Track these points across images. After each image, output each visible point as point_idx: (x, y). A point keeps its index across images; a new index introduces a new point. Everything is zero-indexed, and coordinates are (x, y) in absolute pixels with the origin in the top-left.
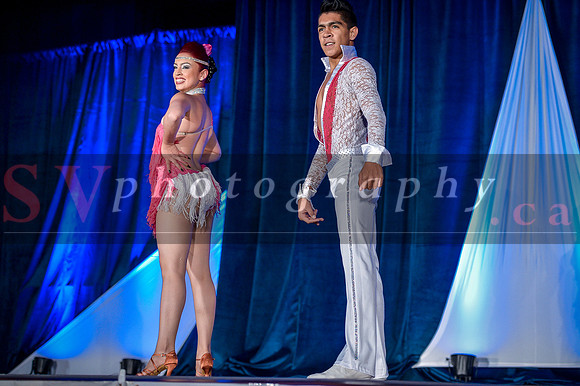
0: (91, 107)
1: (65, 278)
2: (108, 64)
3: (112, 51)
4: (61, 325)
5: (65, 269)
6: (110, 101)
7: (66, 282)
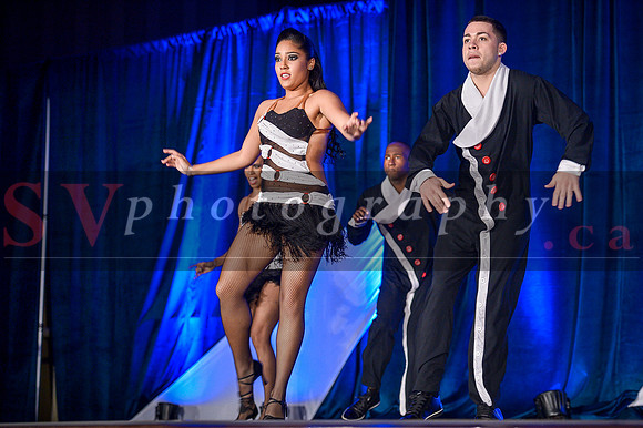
0: (212, 105)
1: (189, 309)
2: (230, 52)
3: (234, 37)
4: (186, 364)
5: (189, 298)
6: (234, 96)
7: (191, 314)
